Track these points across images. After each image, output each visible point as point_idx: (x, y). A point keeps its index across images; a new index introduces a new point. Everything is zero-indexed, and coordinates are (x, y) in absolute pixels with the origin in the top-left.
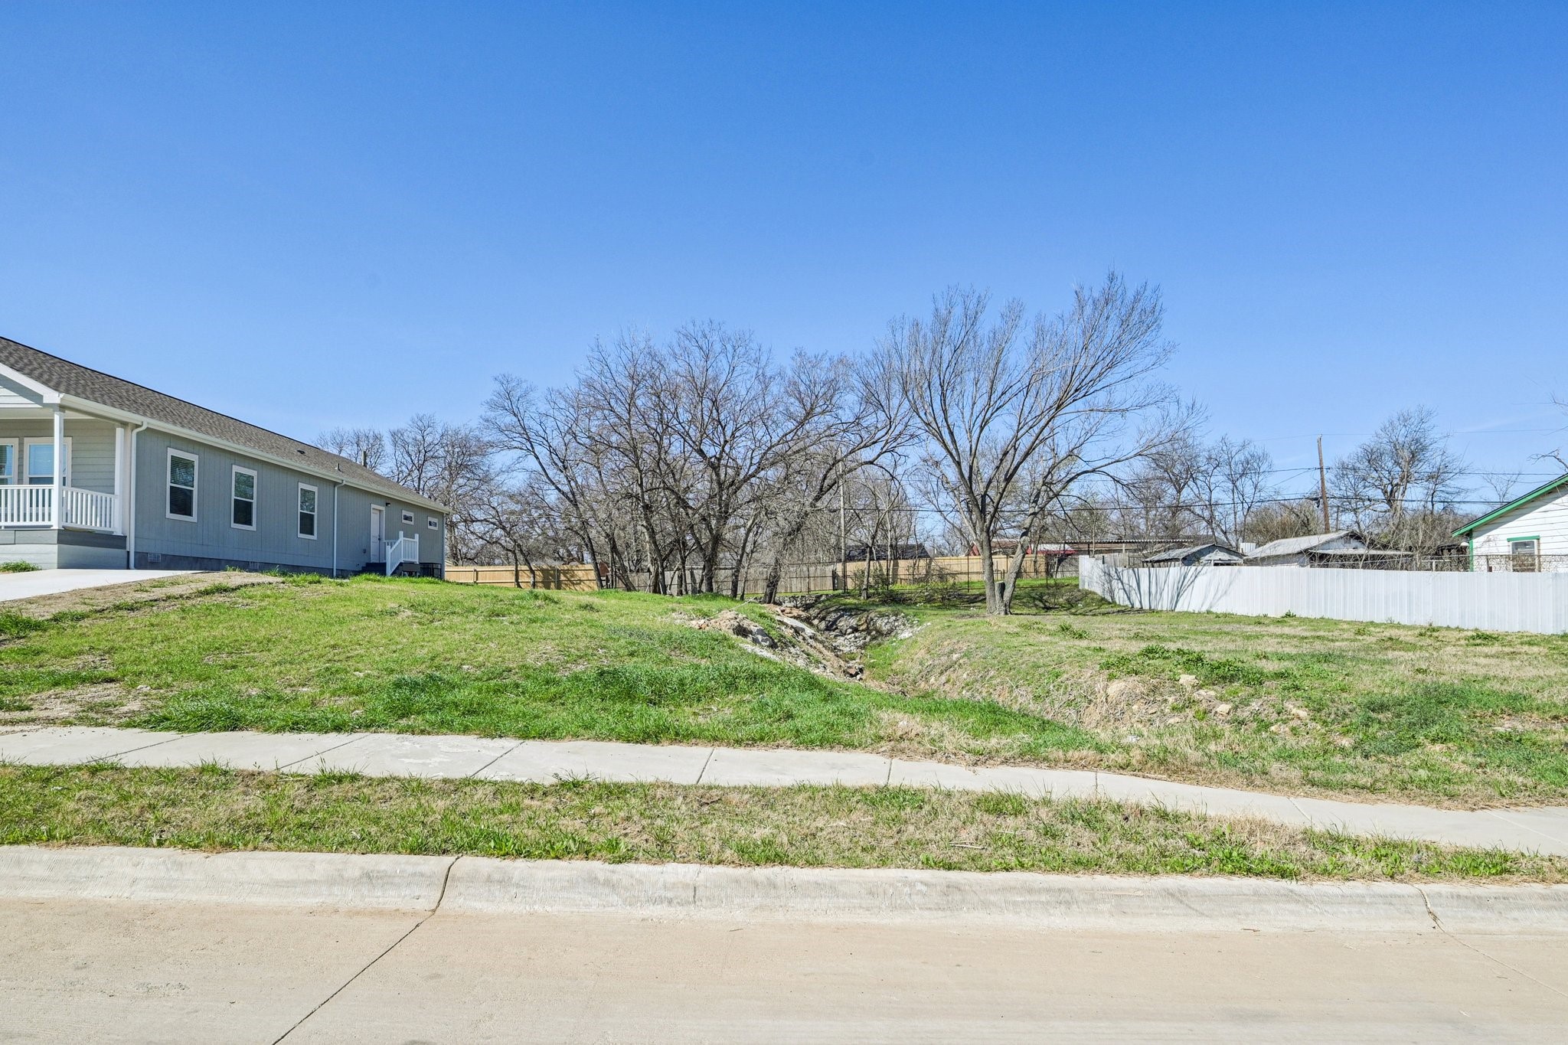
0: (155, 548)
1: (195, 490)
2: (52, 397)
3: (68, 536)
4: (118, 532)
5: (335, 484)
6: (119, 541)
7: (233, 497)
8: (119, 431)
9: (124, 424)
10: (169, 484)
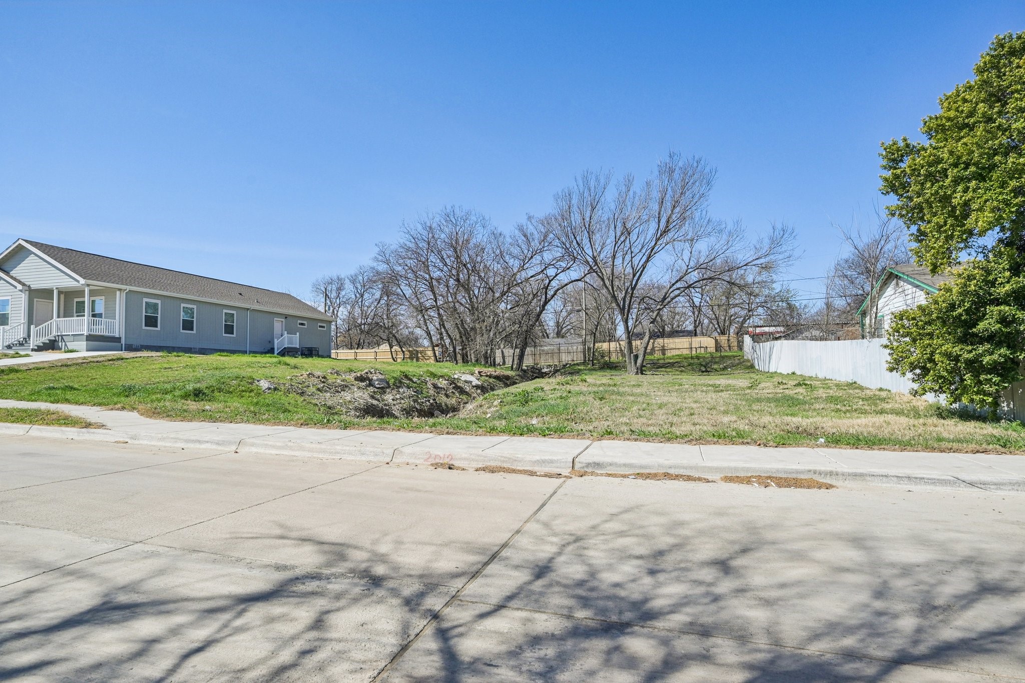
0: (135, 342)
1: (159, 316)
2: (82, 281)
3: (90, 338)
4: (117, 336)
5: (248, 309)
6: (118, 340)
7: (182, 318)
8: (118, 293)
9: (120, 290)
10: (144, 314)
